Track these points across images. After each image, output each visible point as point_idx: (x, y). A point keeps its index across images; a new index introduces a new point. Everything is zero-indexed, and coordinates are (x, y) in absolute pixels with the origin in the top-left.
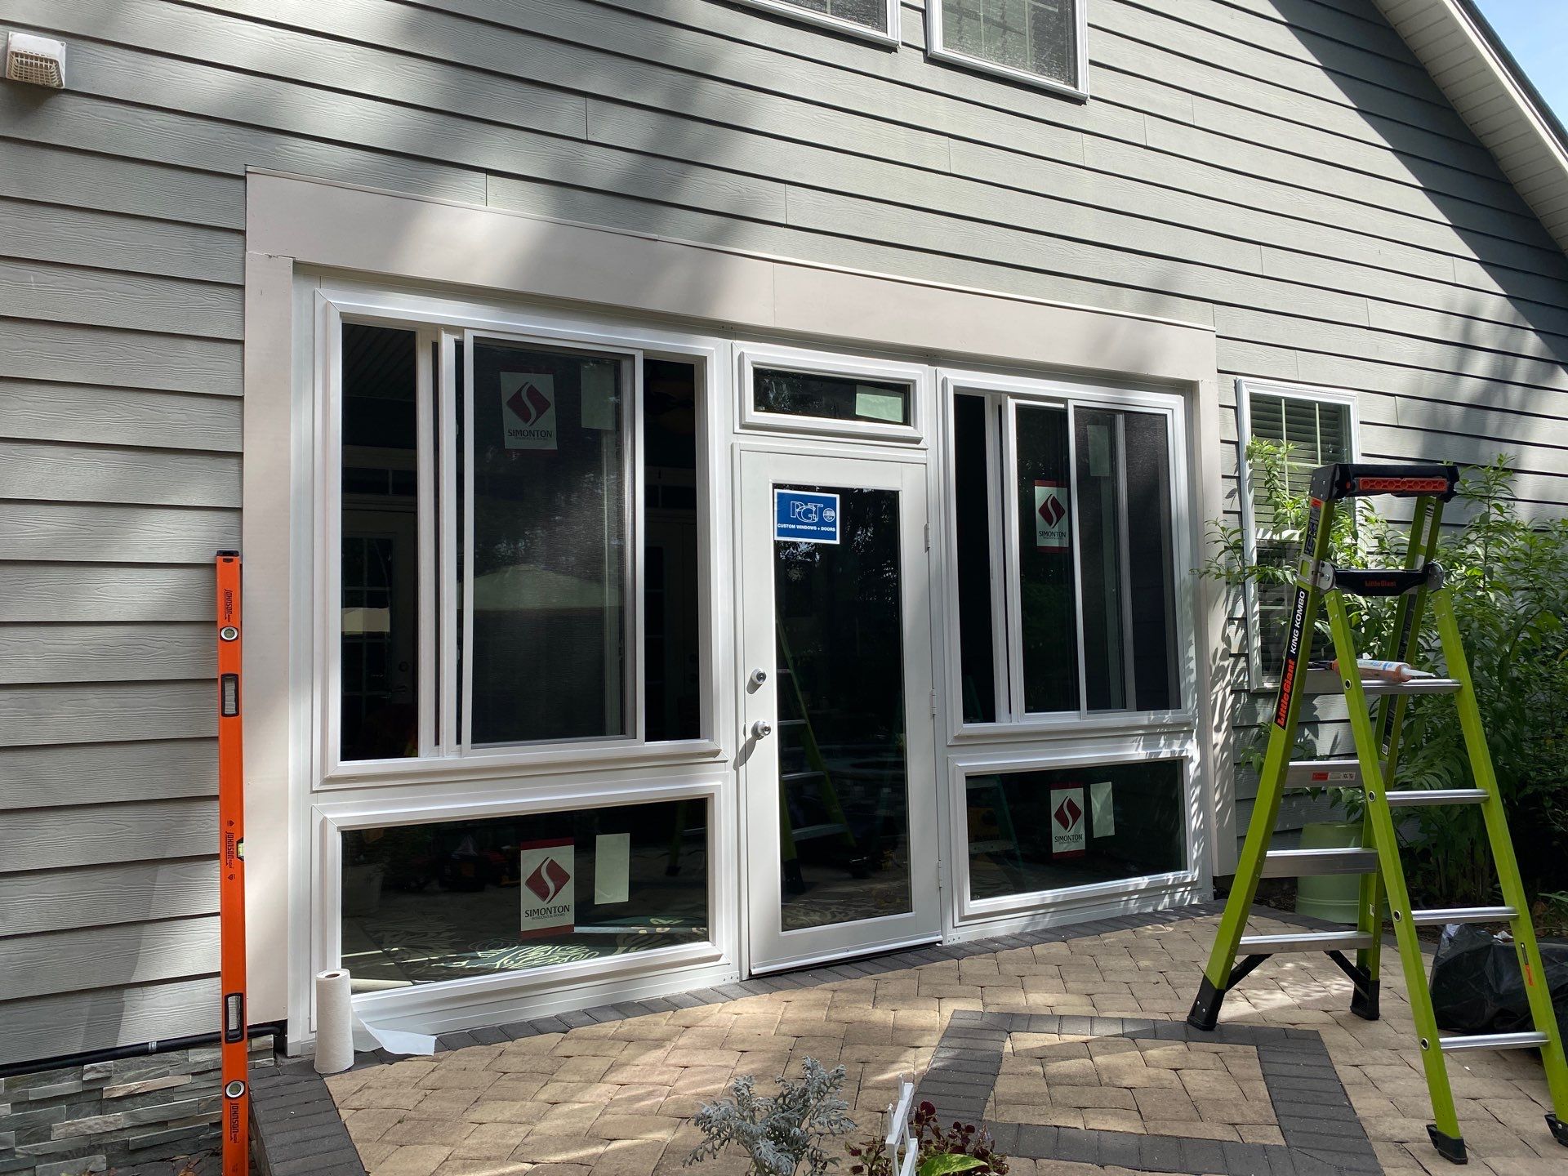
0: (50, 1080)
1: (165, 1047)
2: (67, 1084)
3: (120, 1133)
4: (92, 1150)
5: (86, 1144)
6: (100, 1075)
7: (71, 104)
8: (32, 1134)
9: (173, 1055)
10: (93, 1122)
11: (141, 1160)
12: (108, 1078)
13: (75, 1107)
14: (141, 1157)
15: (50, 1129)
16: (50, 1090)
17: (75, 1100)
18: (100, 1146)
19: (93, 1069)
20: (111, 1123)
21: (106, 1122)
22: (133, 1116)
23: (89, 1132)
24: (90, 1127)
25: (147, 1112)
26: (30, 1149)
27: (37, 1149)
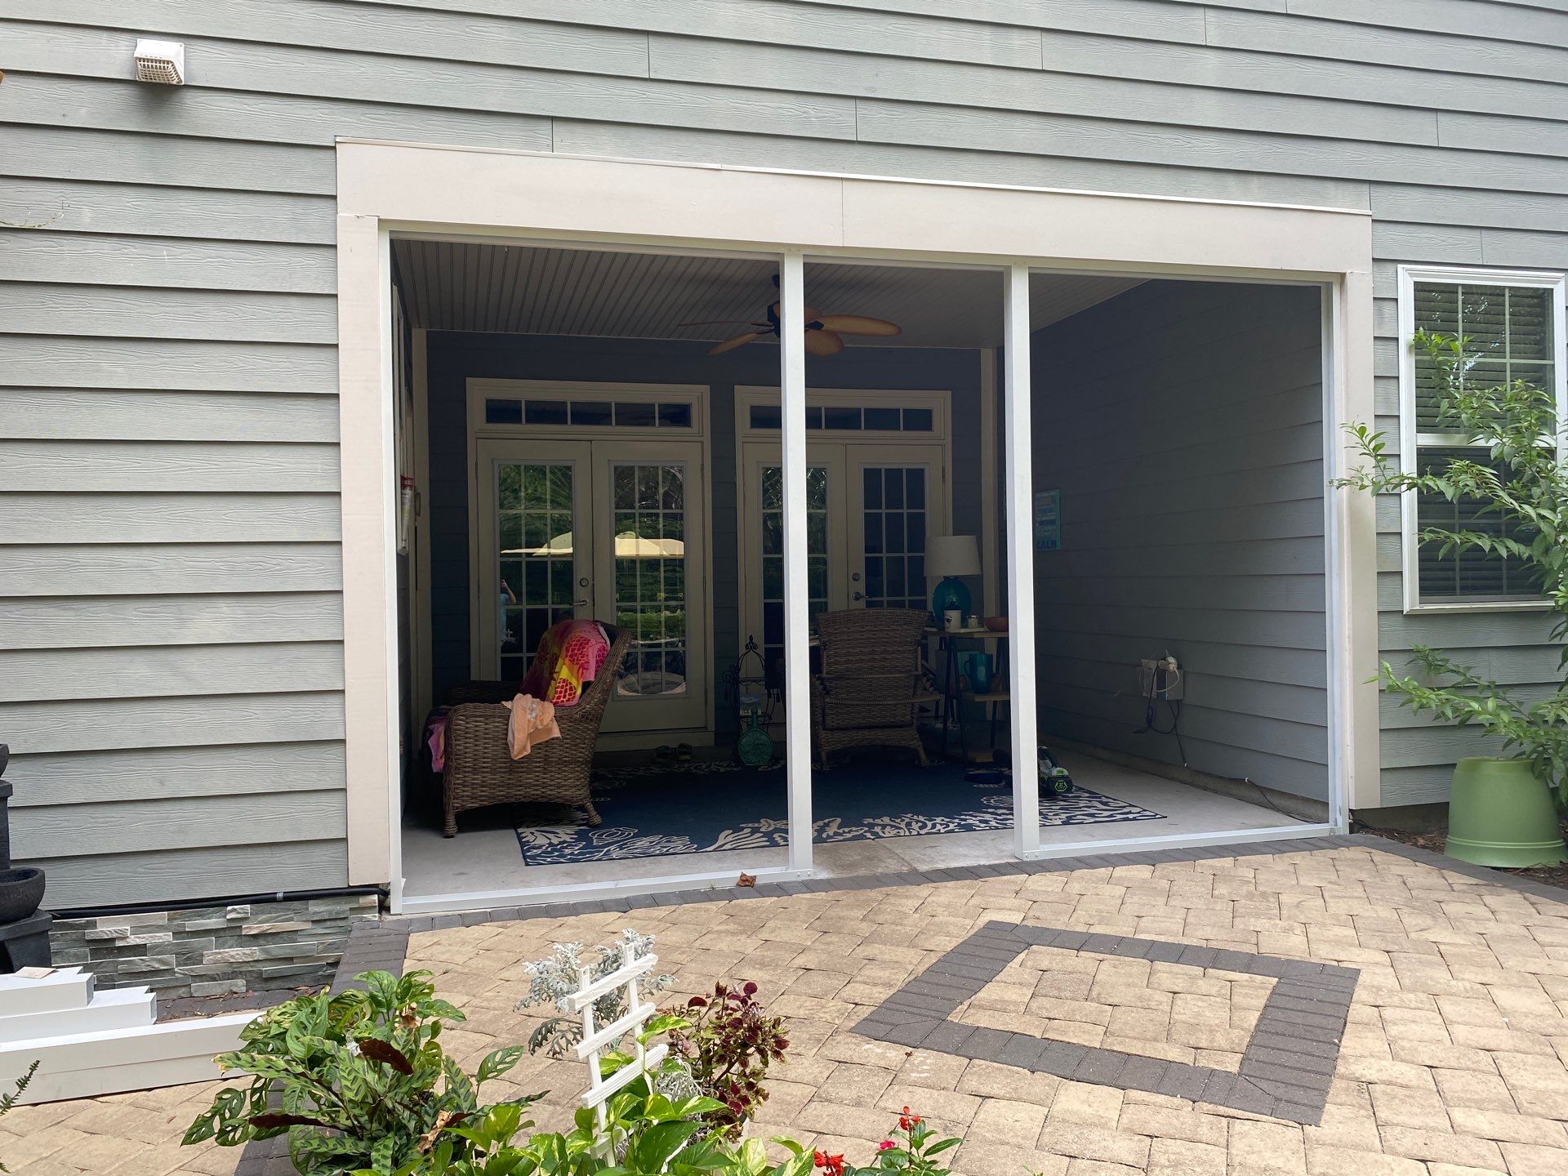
0: (202, 916)
1: (290, 898)
2: (213, 921)
3: (256, 964)
4: (234, 975)
5: (229, 970)
6: (239, 916)
7: (190, 98)
8: (188, 958)
9: (296, 905)
10: (237, 953)
11: (273, 987)
12: (246, 918)
13: (221, 940)
14: (273, 985)
15: (202, 955)
16: (202, 925)
17: (222, 934)
18: (241, 973)
19: (234, 910)
20: (249, 955)
21: (244, 954)
22: (265, 951)
23: (232, 960)
24: (232, 957)
25: (277, 949)
26: (187, 970)
27: (192, 970)
